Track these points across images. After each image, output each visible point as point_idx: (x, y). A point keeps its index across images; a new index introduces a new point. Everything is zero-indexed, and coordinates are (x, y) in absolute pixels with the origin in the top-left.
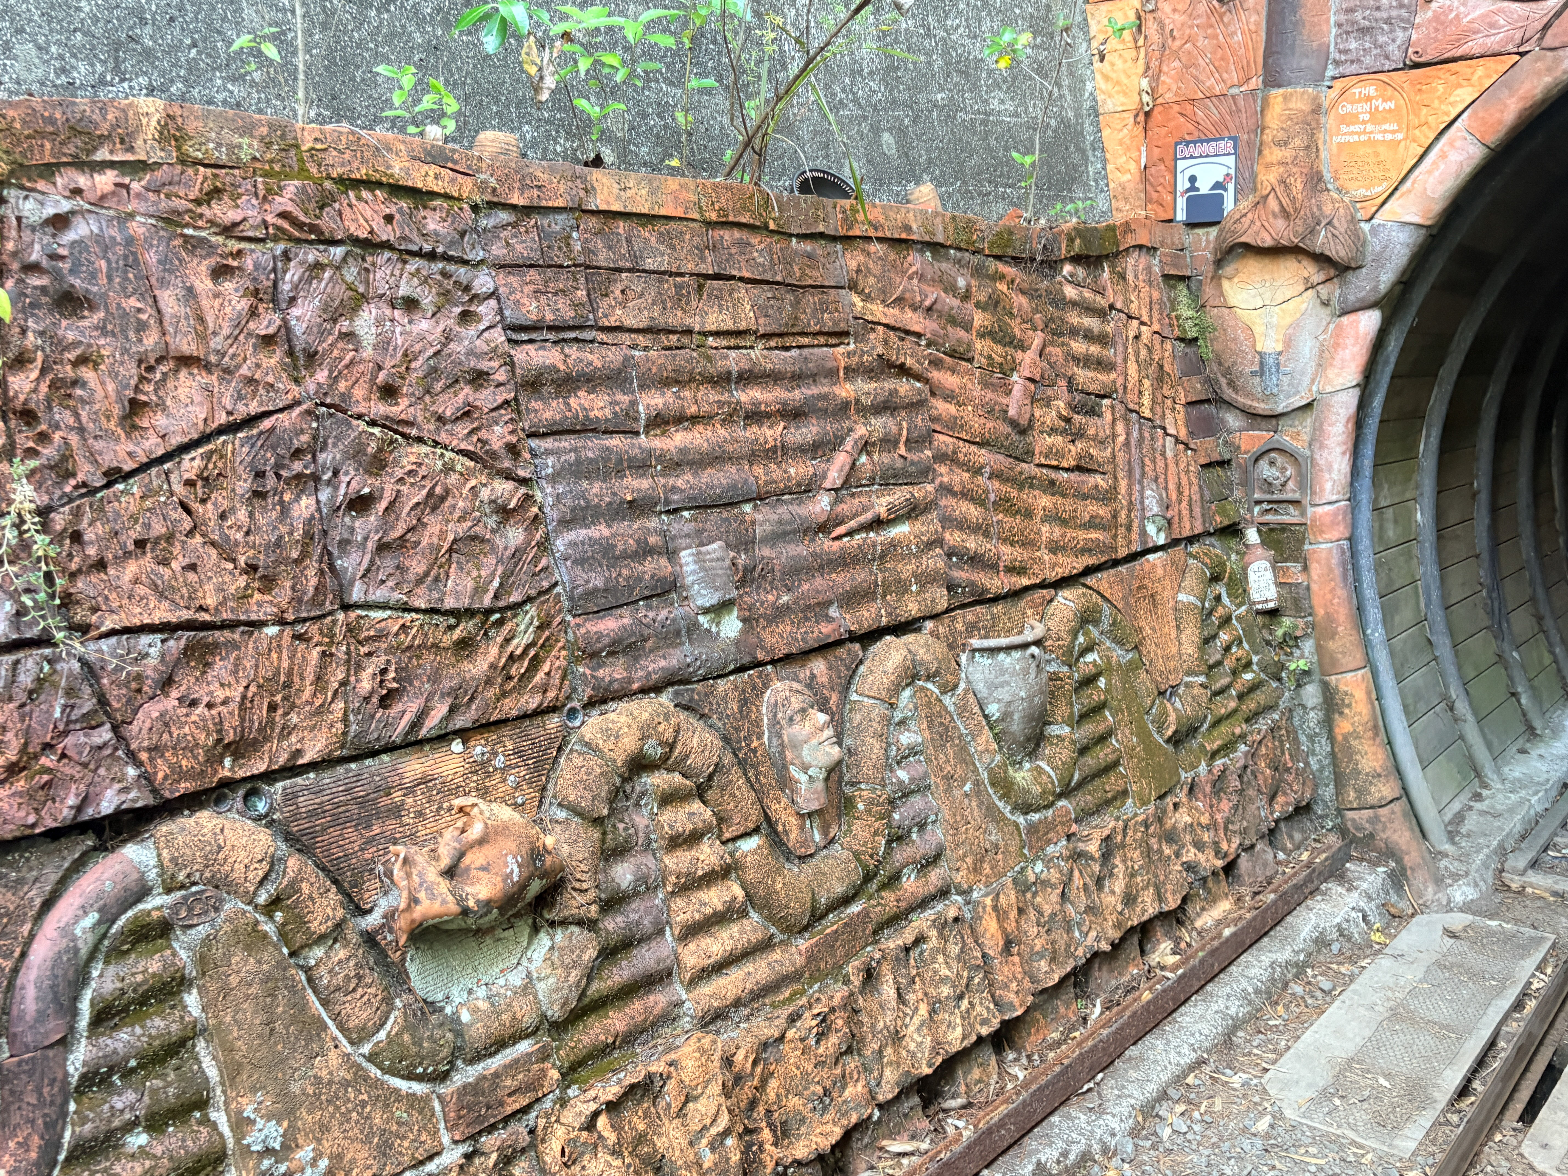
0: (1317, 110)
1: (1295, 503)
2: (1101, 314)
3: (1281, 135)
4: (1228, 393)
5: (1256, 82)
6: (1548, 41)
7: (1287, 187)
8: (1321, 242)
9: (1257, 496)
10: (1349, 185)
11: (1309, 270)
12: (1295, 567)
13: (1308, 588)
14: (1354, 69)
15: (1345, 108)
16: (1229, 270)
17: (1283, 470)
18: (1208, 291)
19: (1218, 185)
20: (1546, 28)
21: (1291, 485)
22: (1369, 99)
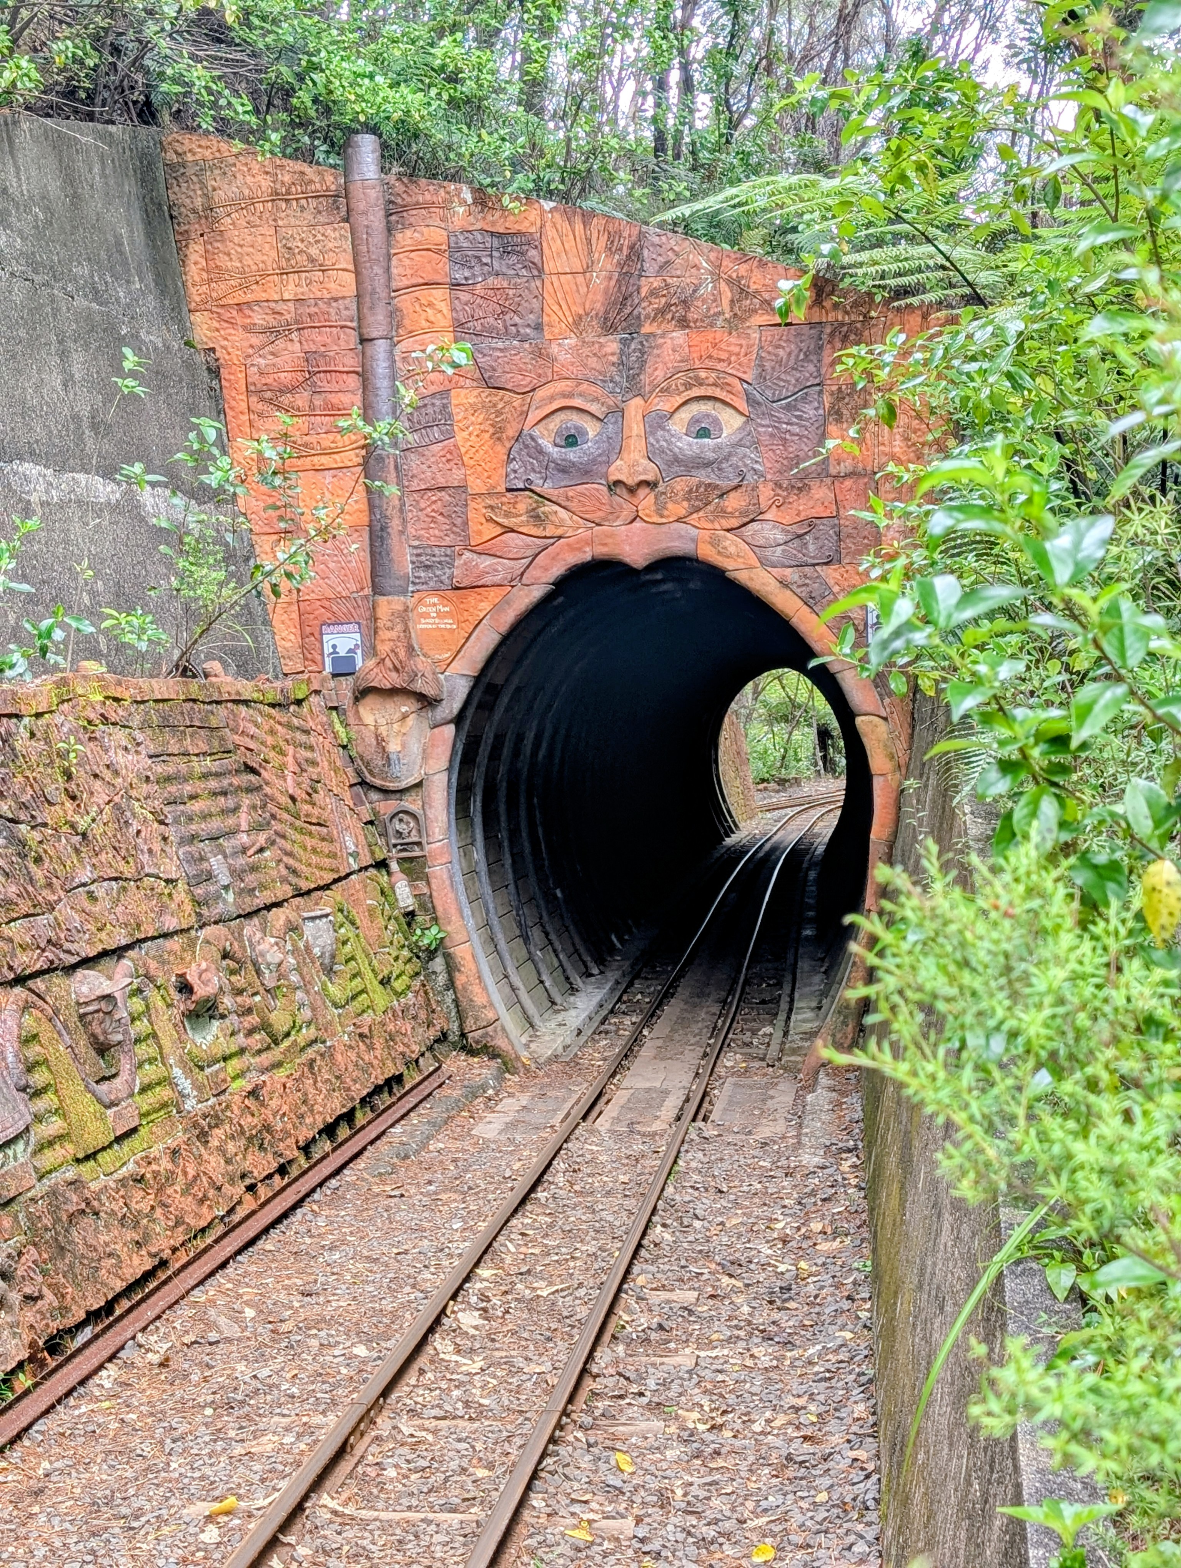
0: (406, 610)
1: (419, 844)
2: (308, 733)
3: (389, 624)
4: (370, 779)
5: (368, 591)
6: (524, 581)
7: (396, 654)
8: (419, 686)
9: (394, 841)
10: (429, 653)
11: (412, 702)
12: (421, 884)
13: (431, 896)
14: (424, 587)
15: (422, 609)
16: (364, 702)
17: (408, 823)
18: (351, 716)
19: (350, 651)
20: (522, 574)
21: (414, 832)
22: (434, 605)
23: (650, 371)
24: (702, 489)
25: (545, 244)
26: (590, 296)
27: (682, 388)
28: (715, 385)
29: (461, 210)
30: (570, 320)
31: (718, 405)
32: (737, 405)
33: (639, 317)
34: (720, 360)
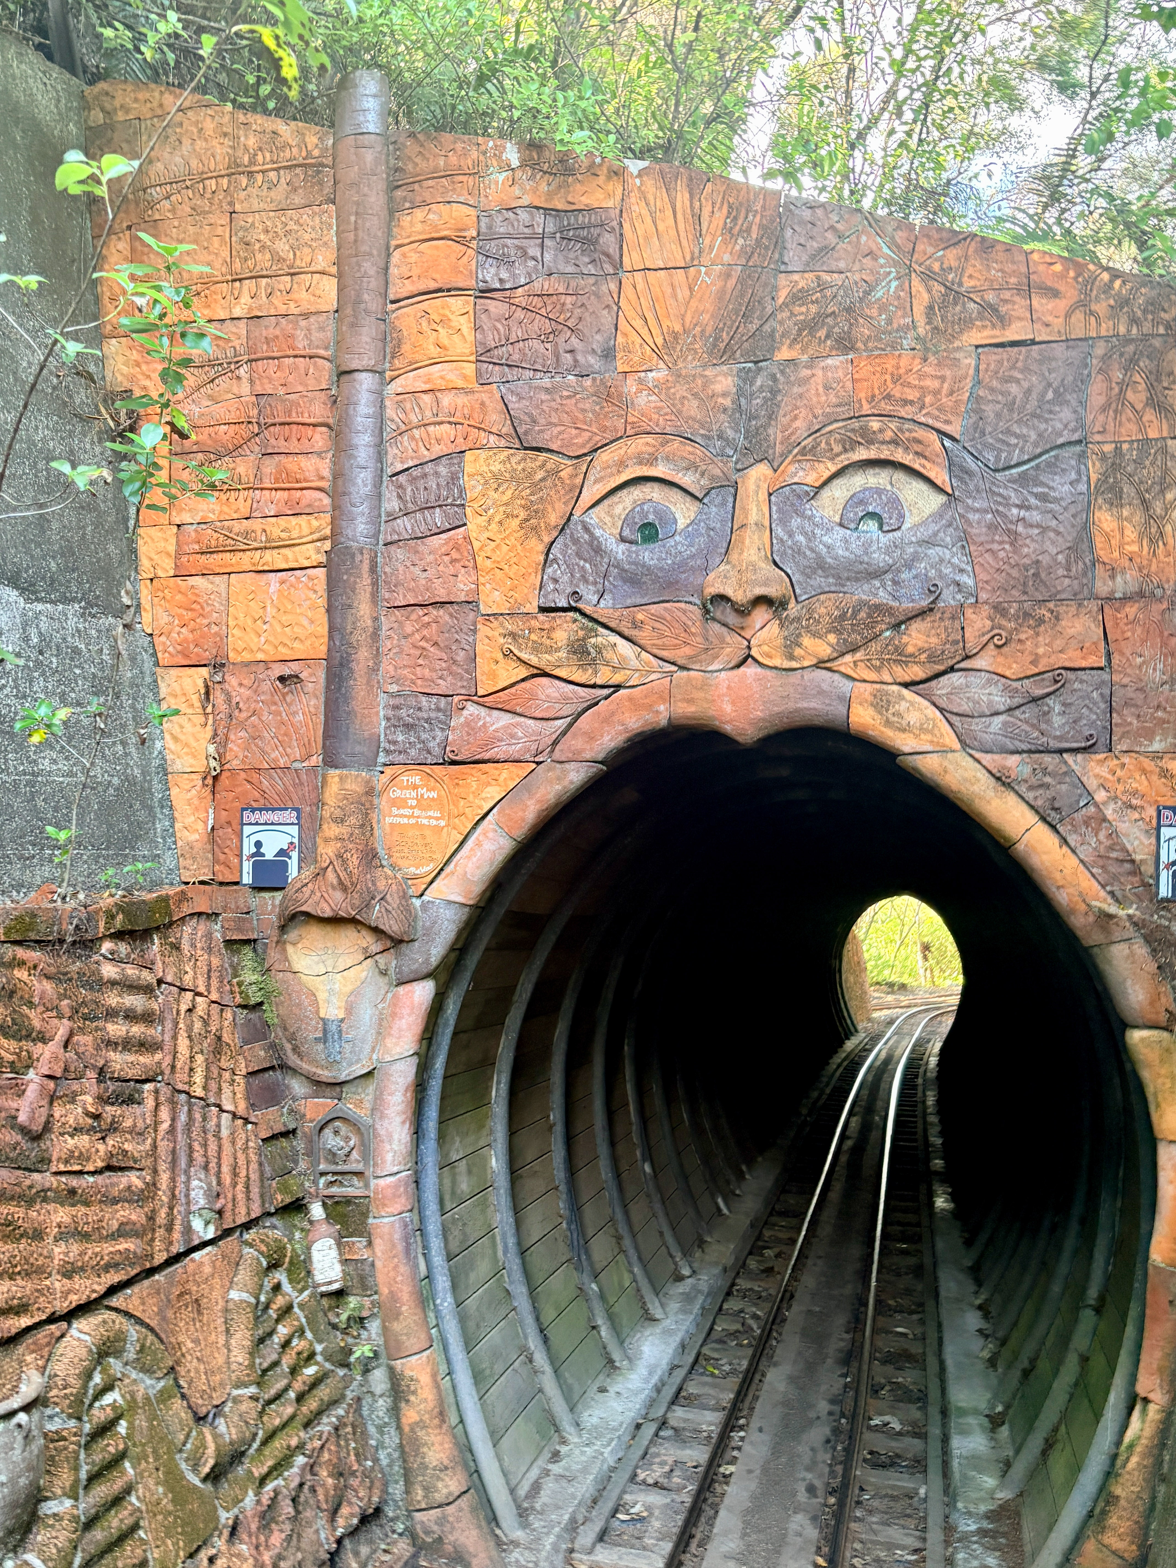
0: (370, 792)
1: (359, 1174)
2: (147, 990)
3: (338, 813)
4: (293, 1060)
5: (316, 760)
6: (557, 755)
7: (344, 862)
8: (376, 915)
9: (322, 1167)
10: (401, 863)
11: (367, 940)
12: (360, 1242)
13: (373, 1265)
14: (402, 758)
15: (396, 793)
16: (292, 935)
17: (347, 1139)
18: (273, 955)
19: (282, 852)
20: (555, 743)
21: (355, 1155)
22: (415, 787)
23: (785, 420)
24: (863, 615)
25: (626, 226)
26: (694, 304)
27: (837, 448)
28: (895, 442)
29: (501, 177)
30: (660, 341)
31: (900, 476)
32: (932, 475)
33: (772, 335)
34: (906, 402)
